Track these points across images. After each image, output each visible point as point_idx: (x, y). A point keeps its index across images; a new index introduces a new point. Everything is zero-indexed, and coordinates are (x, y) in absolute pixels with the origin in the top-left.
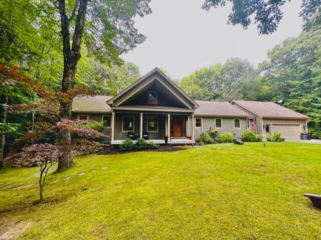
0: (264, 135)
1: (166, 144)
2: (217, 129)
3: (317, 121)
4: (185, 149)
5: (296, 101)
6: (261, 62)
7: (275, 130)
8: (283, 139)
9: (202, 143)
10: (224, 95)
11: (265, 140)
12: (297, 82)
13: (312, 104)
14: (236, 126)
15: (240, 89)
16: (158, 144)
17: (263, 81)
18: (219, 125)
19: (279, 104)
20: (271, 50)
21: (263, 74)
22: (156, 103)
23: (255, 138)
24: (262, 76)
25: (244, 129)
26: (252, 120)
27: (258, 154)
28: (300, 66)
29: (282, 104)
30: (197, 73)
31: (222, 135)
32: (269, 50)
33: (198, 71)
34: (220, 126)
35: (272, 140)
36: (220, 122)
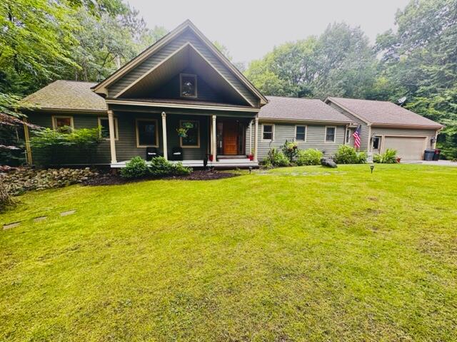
0: (371, 153)
1: (205, 168)
2: (297, 143)
3: (450, 132)
4: (236, 175)
5: (426, 100)
6: (382, 33)
7: (387, 145)
8: (399, 160)
9: (270, 165)
10: (316, 91)
11: (370, 160)
12: (434, 68)
13: (451, 104)
14: (327, 139)
15: (341, 81)
16: (190, 167)
17: (380, 67)
18: (301, 136)
19: (399, 104)
20: (402, 10)
21: (380, 56)
22: (196, 97)
23: (355, 157)
24: (380, 59)
25: (340, 144)
26: (354, 130)
27: (360, 184)
28: (445, 38)
29: (403, 105)
30: (275, 52)
31: (303, 153)
32: (399, 9)
33: (277, 48)
34: (303, 139)
35: (381, 161)
36: (304, 131)
